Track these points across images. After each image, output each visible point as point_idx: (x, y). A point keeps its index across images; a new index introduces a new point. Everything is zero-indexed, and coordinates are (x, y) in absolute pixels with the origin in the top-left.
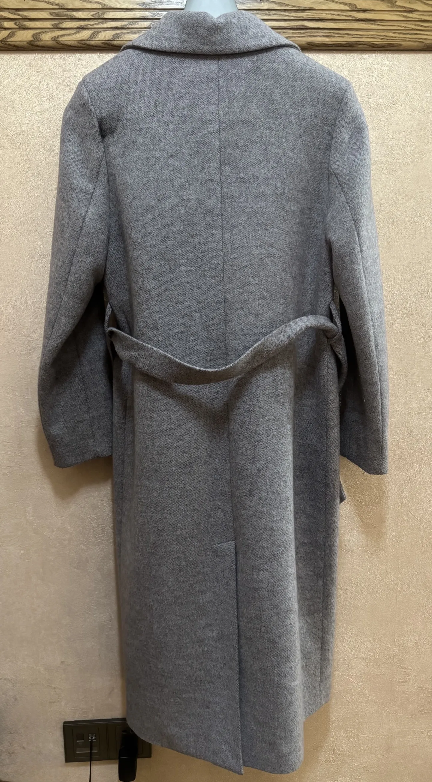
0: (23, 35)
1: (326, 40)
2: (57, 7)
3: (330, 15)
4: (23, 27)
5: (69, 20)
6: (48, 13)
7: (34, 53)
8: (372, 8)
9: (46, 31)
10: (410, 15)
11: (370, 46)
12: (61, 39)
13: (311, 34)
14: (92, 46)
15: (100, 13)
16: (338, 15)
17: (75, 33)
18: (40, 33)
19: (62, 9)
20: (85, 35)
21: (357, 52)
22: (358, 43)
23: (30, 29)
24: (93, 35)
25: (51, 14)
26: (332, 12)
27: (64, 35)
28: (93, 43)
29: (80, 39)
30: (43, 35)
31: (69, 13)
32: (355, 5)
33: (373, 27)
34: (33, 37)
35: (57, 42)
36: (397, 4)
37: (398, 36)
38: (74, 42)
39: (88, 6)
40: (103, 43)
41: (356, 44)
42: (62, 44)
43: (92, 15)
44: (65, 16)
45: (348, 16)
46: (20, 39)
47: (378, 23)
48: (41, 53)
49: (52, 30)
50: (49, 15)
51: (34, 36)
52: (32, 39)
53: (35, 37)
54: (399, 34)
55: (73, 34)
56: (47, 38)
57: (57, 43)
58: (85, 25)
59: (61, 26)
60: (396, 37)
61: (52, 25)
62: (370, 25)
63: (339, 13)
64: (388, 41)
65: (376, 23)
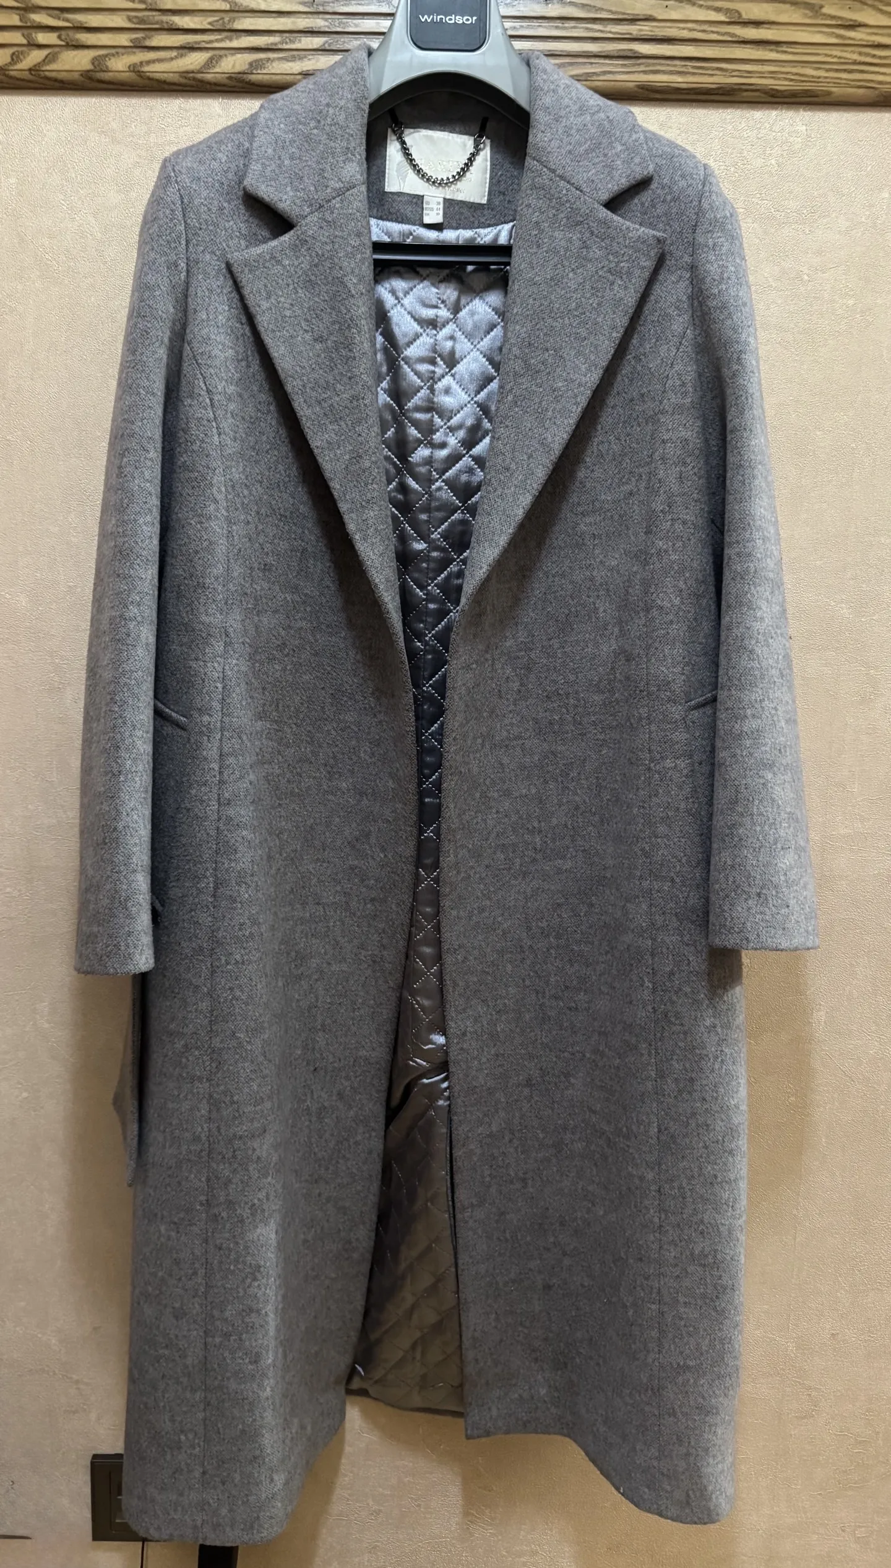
0: (73, 58)
1: (678, 80)
2: (145, 6)
3: (685, 31)
4: (74, 43)
5: (165, 32)
6: (125, 17)
7: (93, 96)
8: (773, 17)
9: (117, 53)
10: (851, 34)
11: (766, 94)
12: (146, 69)
13: (647, 69)
14: (209, 83)
15: (226, 19)
16: (704, 31)
17: (176, 57)
18: (106, 56)
19: (151, 10)
20: (195, 61)
21: (741, 105)
22: (743, 87)
23: (88, 47)
24: (210, 63)
25: (130, 19)
26: (690, 25)
27: (154, 61)
28: (209, 77)
29: (184, 69)
30: (113, 60)
31: (165, 18)
32: (737, 12)
33: (775, 56)
34: (93, 64)
35: (140, 74)
36: (824, 10)
37: (827, 75)
38: (171, 75)
40: (230, 78)
41: (740, 90)
42: (149, 79)
43: (210, 23)
44: (157, 24)
45: (724, 34)
46: (67, 67)
47: (784, 49)
48: (108, 96)
49: (130, 50)
50: (127, 21)
51: (94, 60)
52: (92, 68)
53: (96, 63)
54: (828, 70)
55: (172, 59)
56: (119, 65)
57: (141, 77)
58: (196, 43)
59: (148, 43)
60: (819, 78)
61: (131, 41)
62: (767, 53)
63: (706, 27)
64: (804, 84)
65: (780, 49)
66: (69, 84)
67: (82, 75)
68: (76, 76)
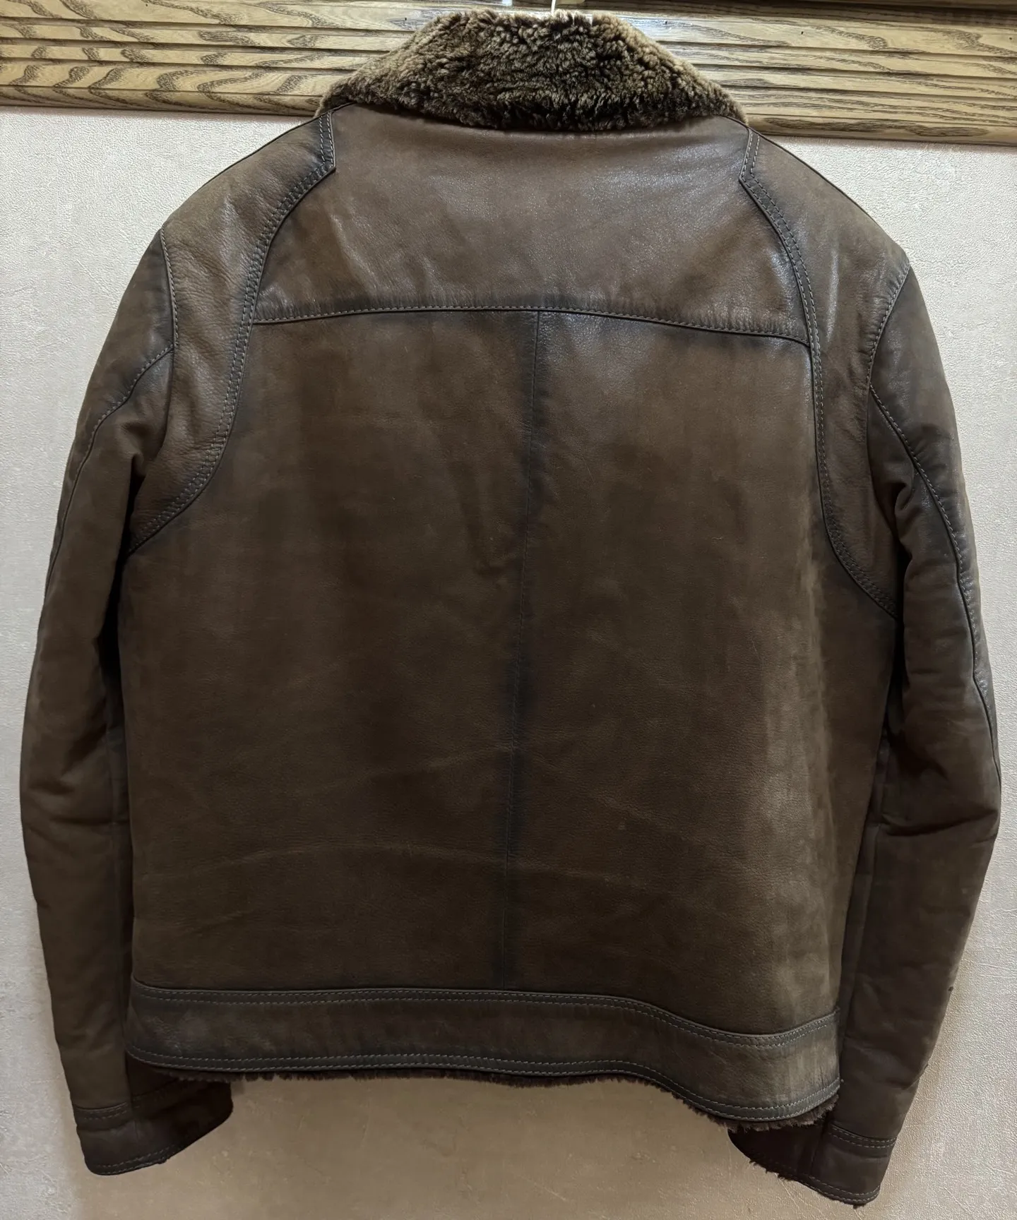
0: (137, 77)
1: (812, 115)
2: (217, 21)
3: (822, 60)
4: (139, 60)
5: (239, 50)
6: (195, 33)
7: (159, 117)
8: (923, 48)
9: (186, 72)
10: (1009, 67)
11: (911, 131)
12: (217, 89)
13: (778, 101)
14: (286, 107)
15: (307, 38)
16: (843, 61)
17: (250, 77)
18: (174, 74)
19: (225, 25)
20: (270, 82)
21: (881, 142)
22: (885, 123)
23: (154, 64)
24: (289, 84)
25: (201, 36)
26: (828, 54)
27: (226, 81)
28: (286, 100)
29: (259, 90)
30: (181, 78)
31: (240, 35)
32: (883, 40)
33: (922, 89)
34: (159, 82)
35: (210, 94)
36: (981, 41)
37: (980, 112)
38: (245, 96)
39: (284, 21)
40: (310, 101)
42: (220, 100)
43: (289, 41)
44: (231, 41)
45: (865, 65)
46: (131, 86)
47: (935, 82)
48: (176, 118)
49: (201, 69)
50: (197, 35)
51: (160, 79)
52: (157, 87)
53: (163, 82)
54: (983, 107)
55: (246, 79)
56: (188, 85)
57: (210, 97)
58: (273, 62)
59: (221, 61)
60: (974, 115)
61: (202, 59)
62: (915, 86)
63: (846, 56)
64: (956, 121)
65: (930, 82)
66: (131, 104)
67: (146, 95)
68: (140, 95)
